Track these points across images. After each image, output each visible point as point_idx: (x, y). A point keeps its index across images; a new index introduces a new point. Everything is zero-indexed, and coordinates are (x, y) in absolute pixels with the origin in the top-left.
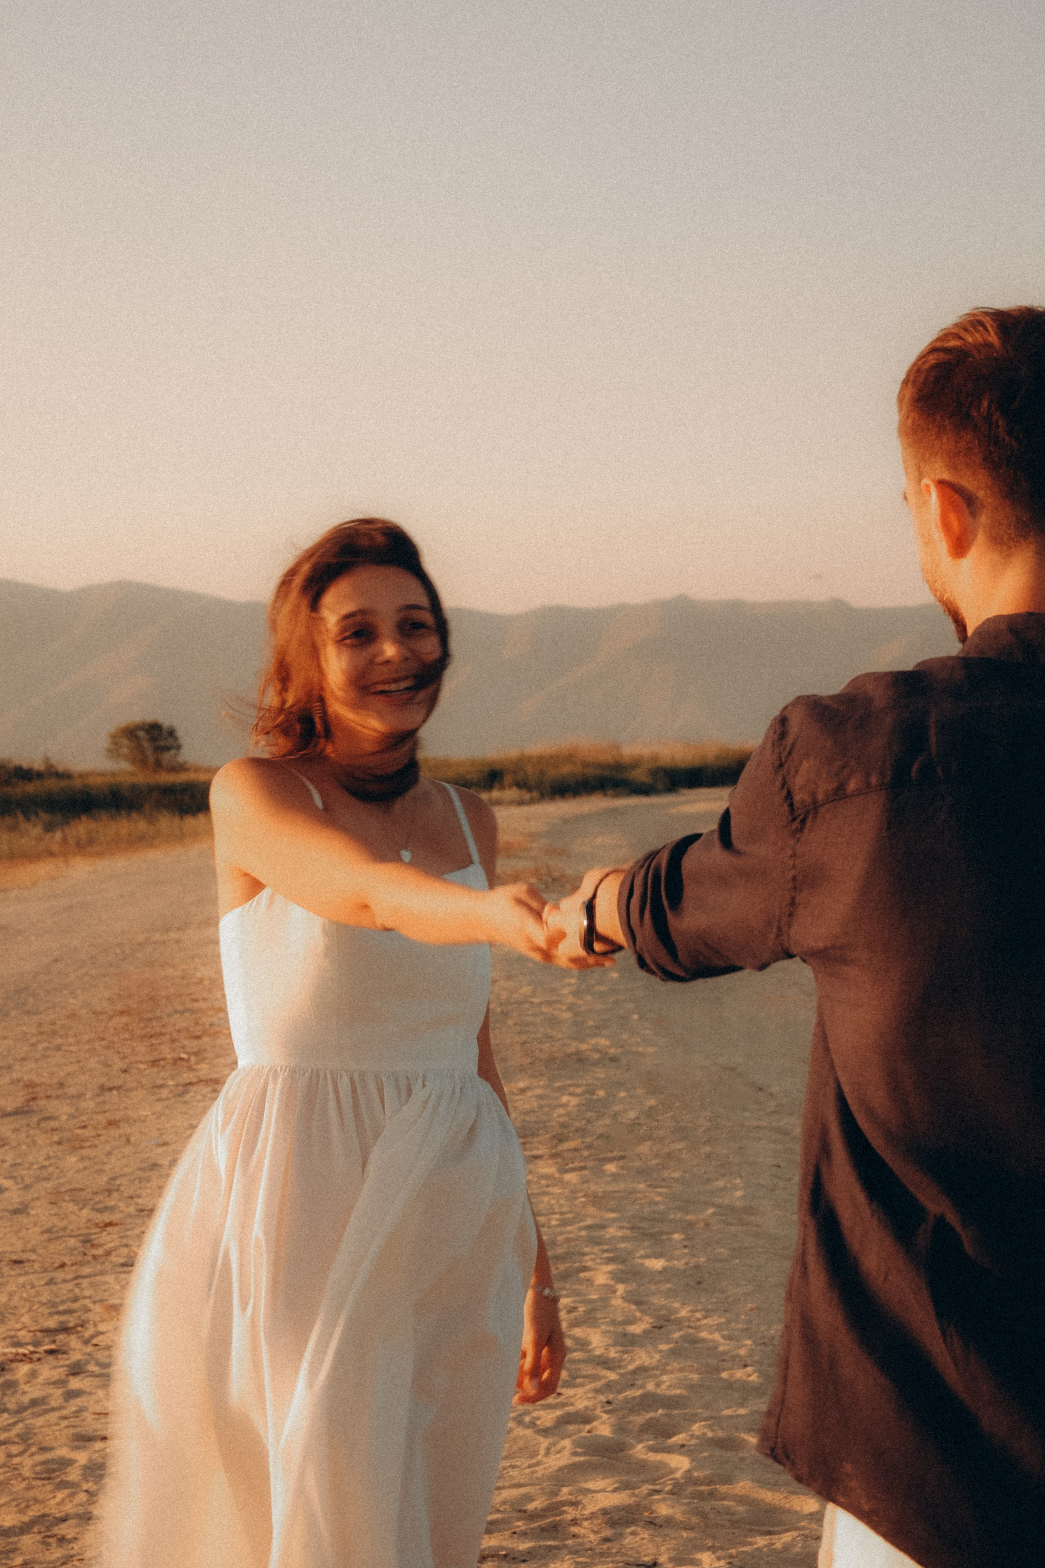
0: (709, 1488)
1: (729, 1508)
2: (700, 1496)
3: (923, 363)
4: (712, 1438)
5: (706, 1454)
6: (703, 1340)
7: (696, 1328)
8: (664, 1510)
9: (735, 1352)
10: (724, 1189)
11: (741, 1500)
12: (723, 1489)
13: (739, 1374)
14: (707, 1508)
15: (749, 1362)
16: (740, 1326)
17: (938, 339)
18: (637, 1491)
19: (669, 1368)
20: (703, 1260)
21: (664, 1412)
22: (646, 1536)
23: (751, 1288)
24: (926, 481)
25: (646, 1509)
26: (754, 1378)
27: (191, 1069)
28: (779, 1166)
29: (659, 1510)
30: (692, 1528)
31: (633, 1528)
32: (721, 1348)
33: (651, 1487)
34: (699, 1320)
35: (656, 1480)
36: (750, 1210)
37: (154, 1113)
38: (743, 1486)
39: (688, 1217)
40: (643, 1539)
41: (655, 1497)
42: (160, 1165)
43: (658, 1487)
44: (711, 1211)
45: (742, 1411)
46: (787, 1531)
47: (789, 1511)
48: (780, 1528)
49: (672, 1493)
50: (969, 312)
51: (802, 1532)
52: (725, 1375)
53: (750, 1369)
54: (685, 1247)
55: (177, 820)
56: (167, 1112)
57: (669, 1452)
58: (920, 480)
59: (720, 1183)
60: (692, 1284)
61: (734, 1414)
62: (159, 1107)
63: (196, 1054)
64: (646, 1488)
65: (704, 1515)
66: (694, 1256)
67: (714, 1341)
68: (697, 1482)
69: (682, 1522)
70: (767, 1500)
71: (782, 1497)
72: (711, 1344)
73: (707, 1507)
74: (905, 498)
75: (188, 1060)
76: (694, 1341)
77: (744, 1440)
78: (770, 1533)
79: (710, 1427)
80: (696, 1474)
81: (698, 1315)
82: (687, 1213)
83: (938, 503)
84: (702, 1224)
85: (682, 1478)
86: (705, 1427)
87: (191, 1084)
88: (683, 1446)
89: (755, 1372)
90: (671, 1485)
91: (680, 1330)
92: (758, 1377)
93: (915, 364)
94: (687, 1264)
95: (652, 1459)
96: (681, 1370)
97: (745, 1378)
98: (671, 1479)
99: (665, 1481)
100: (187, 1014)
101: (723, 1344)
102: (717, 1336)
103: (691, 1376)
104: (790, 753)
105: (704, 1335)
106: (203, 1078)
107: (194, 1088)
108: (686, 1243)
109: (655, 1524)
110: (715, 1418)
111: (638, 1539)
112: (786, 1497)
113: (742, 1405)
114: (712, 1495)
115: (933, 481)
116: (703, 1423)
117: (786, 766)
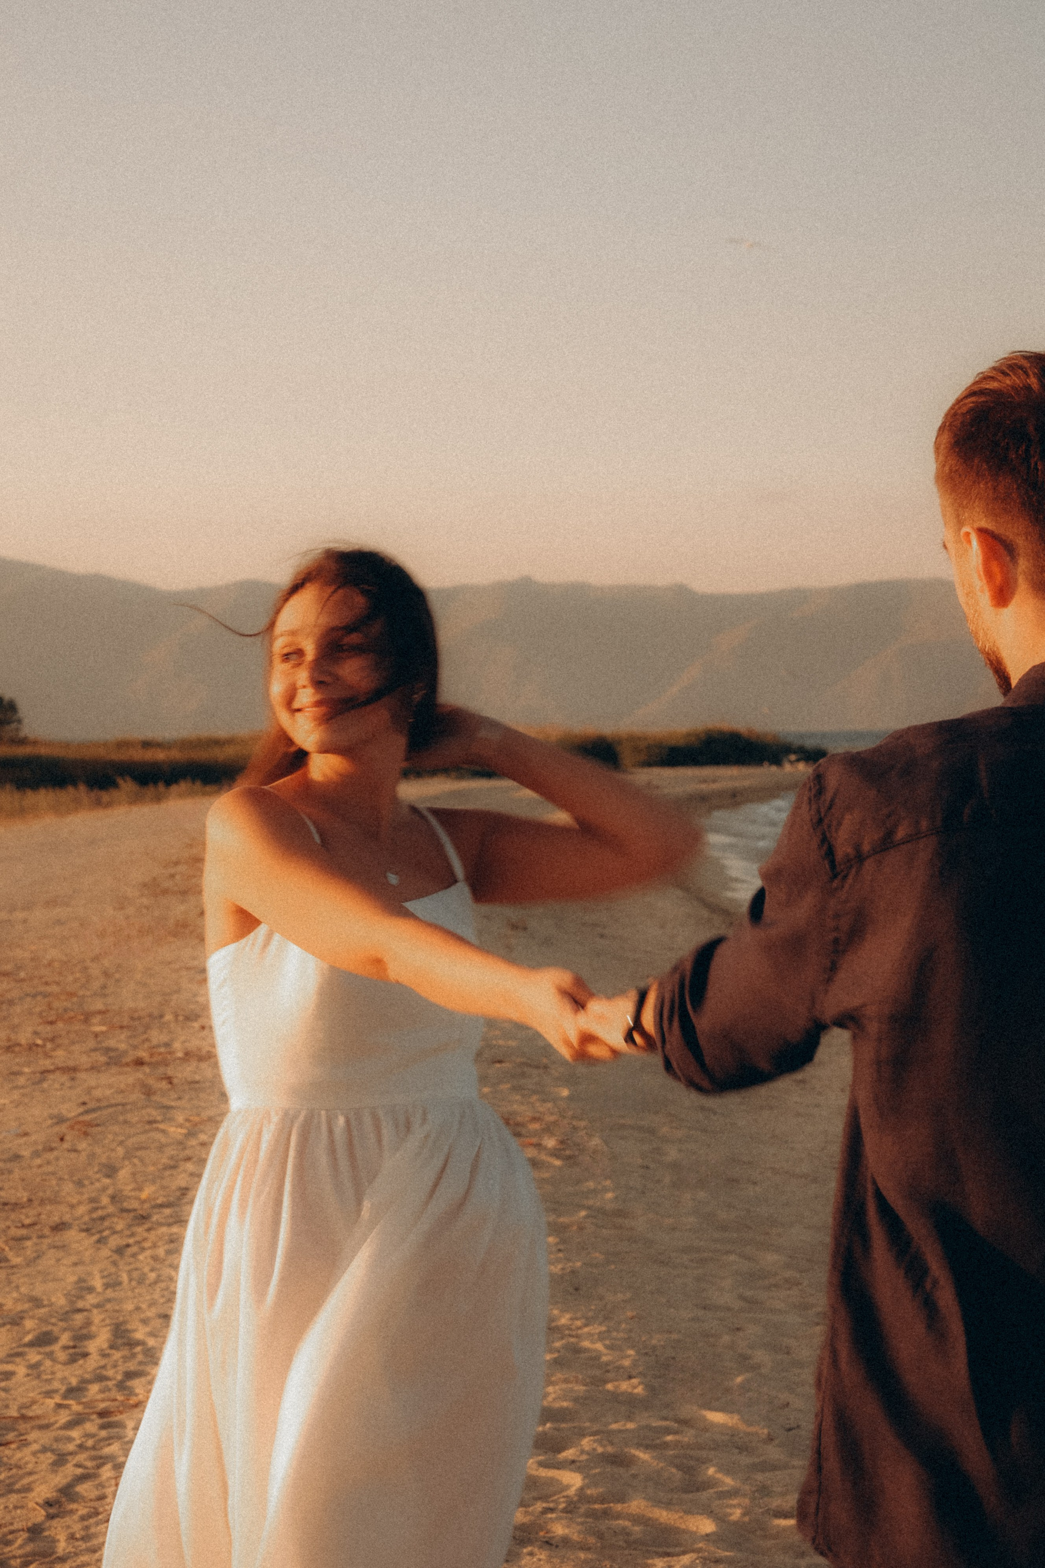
0: (603, 1506)
1: (624, 1528)
2: (592, 1514)
3: (960, 408)
4: (602, 1454)
5: (597, 1471)
6: (586, 1350)
7: (577, 1336)
8: (559, 1530)
9: (619, 1363)
10: (594, 1191)
11: (638, 1519)
12: (619, 1507)
13: (625, 1386)
14: (603, 1527)
15: (634, 1374)
16: (621, 1335)
17: (975, 383)
18: (531, 1509)
19: (553, 1379)
20: (579, 1264)
21: (552, 1426)
22: (542, 1557)
23: (628, 1295)
24: (966, 529)
25: (541, 1528)
26: (639, 1390)
27: (47, 1056)
28: (647, 1168)
29: (554, 1529)
30: (589, 1549)
31: (530, 1548)
32: (604, 1359)
33: (545, 1505)
34: (579, 1328)
35: (551, 1496)
36: (620, 1213)
37: (11, 1102)
38: (637, 1505)
39: (562, 1220)
40: (540, 1560)
41: (550, 1516)
42: (23, 1157)
43: (551, 1505)
44: (583, 1213)
45: (631, 1426)
46: (684, 1553)
47: (685, 1531)
48: (677, 1549)
49: (565, 1511)
50: (1006, 356)
51: (700, 1555)
52: (610, 1386)
53: (635, 1381)
54: (560, 1250)
55: (17, 795)
56: (26, 1101)
57: (558, 1469)
58: (960, 530)
59: (591, 1184)
60: (571, 1290)
61: (623, 1428)
62: (16, 1095)
63: (52, 1040)
64: (539, 1506)
65: (600, 1536)
66: (569, 1260)
67: (596, 1350)
68: (590, 1500)
69: (578, 1543)
70: (662, 1520)
71: (677, 1517)
72: (594, 1354)
73: (603, 1525)
74: (945, 547)
75: (44, 1046)
76: (577, 1350)
77: (634, 1455)
78: (668, 1555)
79: (600, 1442)
80: (589, 1492)
81: (579, 1323)
82: (559, 1216)
83: (979, 552)
84: (575, 1228)
85: (576, 1495)
86: (595, 1441)
87: (48, 1071)
88: (573, 1462)
89: (640, 1383)
90: (563, 1502)
91: (562, 1338)
92: (643, 1389)
93: (952, 408)
94: (563, 1269)
95: (544, 1475)
96: (566, 1381)
97: (630, 1390)
98: (564, 1497)
99: (558, 1498)
100: (39, 998)
101: (606, 1355)
102: (599, 1346)
103: (576, 1388)
104: (830, 808)
105: (586, 1344)
106: (60, 1065)
107: (51, 1076)
108: (561, 1247)
109: (551, 1545)
110: (603, 1432)
111: (535, 1559)
112: (681, 1517)
113: (629, 1418)
114: (606, 1513)
115: (973, 528)
116: (592, 1438)
117: (826, 821)
